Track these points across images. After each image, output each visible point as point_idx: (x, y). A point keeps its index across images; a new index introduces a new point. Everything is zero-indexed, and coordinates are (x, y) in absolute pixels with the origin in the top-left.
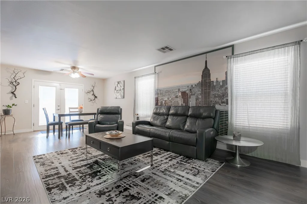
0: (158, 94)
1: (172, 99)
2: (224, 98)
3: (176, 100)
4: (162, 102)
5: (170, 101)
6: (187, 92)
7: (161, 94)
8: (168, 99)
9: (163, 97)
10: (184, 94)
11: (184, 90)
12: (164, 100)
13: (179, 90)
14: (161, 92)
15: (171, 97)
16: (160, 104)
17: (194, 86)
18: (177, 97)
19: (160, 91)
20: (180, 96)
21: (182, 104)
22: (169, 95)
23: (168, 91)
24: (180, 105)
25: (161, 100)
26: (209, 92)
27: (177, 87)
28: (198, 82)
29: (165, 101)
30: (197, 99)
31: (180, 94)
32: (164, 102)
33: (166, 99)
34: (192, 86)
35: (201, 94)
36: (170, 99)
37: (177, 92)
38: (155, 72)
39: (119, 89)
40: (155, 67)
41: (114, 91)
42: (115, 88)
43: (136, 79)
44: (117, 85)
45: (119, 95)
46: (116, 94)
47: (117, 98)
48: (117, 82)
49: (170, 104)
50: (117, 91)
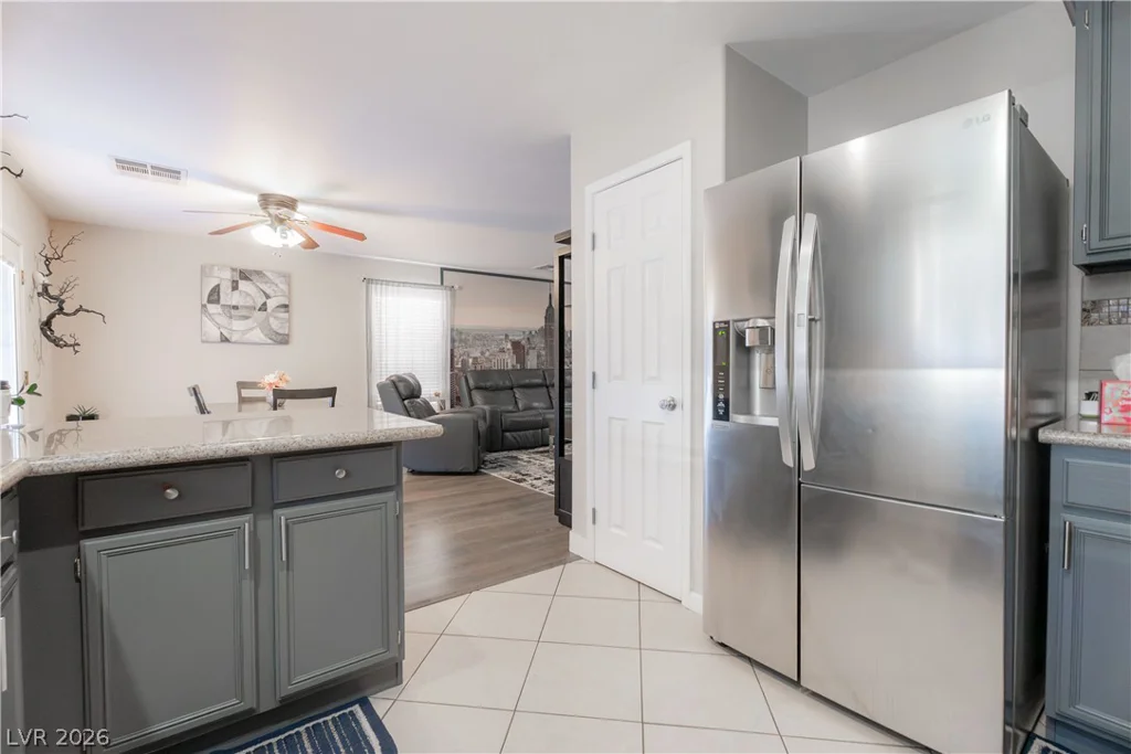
0: (453, 341)
1: (491, 355)
3: (501, 356)
4: (464, 363)
5: (487, 358)
6: (523, 342)
7: (461, 341)
8: (482, 353)
9: (468, 349)
10: (516, 345)
11: (517, 338)
12: (472, 355)
13: (507, 336)
14: (463, 337)
15: (488, 350)
16: (460, 366)
17: (534, 333)
18: (502, 351)
19: (461, 333)
20: (508, 349)
21: (514, 366)
22: (484, 345)
23: (482, 337)
24: (510, 367)
27: (502, 330)
28: (539, 327)
29: (475, 359)
30: (539, 356)
31: (509, 346)
32: (471, 360)
33: (478, 354)
34: (531, 332)
35: (544, 348)
36: (487, 354)
37: (501, 340)
38: (442, 283)
39: (250, 303)
40: (443, 269)
41: (204, 306)
42: (214, 295)
43: (373, 286)
44: (230, 284)
45: (251, 329)
46: (222, 320)
47: (233, 339)
48: (233, 270)
49: (486, 366)
50: (233, 311)
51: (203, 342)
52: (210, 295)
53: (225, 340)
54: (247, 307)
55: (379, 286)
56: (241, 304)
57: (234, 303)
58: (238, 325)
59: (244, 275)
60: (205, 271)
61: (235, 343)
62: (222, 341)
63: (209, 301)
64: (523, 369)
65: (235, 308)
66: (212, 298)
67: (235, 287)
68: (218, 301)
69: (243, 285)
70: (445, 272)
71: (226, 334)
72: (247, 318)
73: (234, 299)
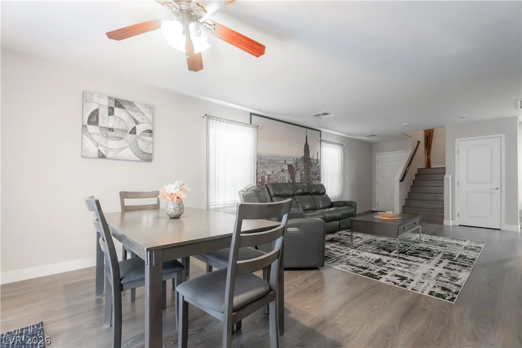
0: (257, 163)
1: (277, 173)
2: (318, 174)
3: (283, 174)
4: (263, 178)
5: (275, 176)
6: (294, 166)
7: (261, 164)
8: (273, 172)
9: (265, 169)
10: (290, 166)
11: (291, 163)
12: (267, 173)
13: (285, 161)
14: (262, 161)
15: (276, 170)
16: (260, 181)
17: (299, 160)
18: (283, 171)
19: (262, 158)
20: (286, 170)
21: (289, 181)
22: (274, 167)
23: (272, 161)
24: (287, 182)
25: (261, 173)
26: (309, 168)
27: (283, 157)
28: (301, 156)
29: (269, 176)
30: (301, 175)
31: (287, 168)
32: (266, 177)
33: (270, 173)
34: (297, 159)
35: (304, 170)
36: (275, 173)
37: (282, 164)
38: (251, 123)
39: (122, 127)
40: (251, 114)
41: (84, 126)
42: (94, 118)
43: (211, 120)
44: (107, 110)
45: (123, 148)
46: (100, 139)
47: (109, 157)
48: (110, 98)
49: (275, 180)
50: (110, 133)
51: (83, 157)
52: (90, 117)
53: (102, 156)
54: (120, 130)
55: (215, 121)
56: (116, 127)
57: (110, 126)
58: (113, 144)
59: (119, 104)
60: (86, 97)
61: (110, 159)
62: (100, 157)
63: (89, 123)
64: (294, 182)
65: (111, 130)
66: (91, 120)
67: (111, 112)
68: (96, 123)
69: (117, 110)
70: (252, 116)
71: (102, 150)
72: (121, 139)
73: (110, 122)
